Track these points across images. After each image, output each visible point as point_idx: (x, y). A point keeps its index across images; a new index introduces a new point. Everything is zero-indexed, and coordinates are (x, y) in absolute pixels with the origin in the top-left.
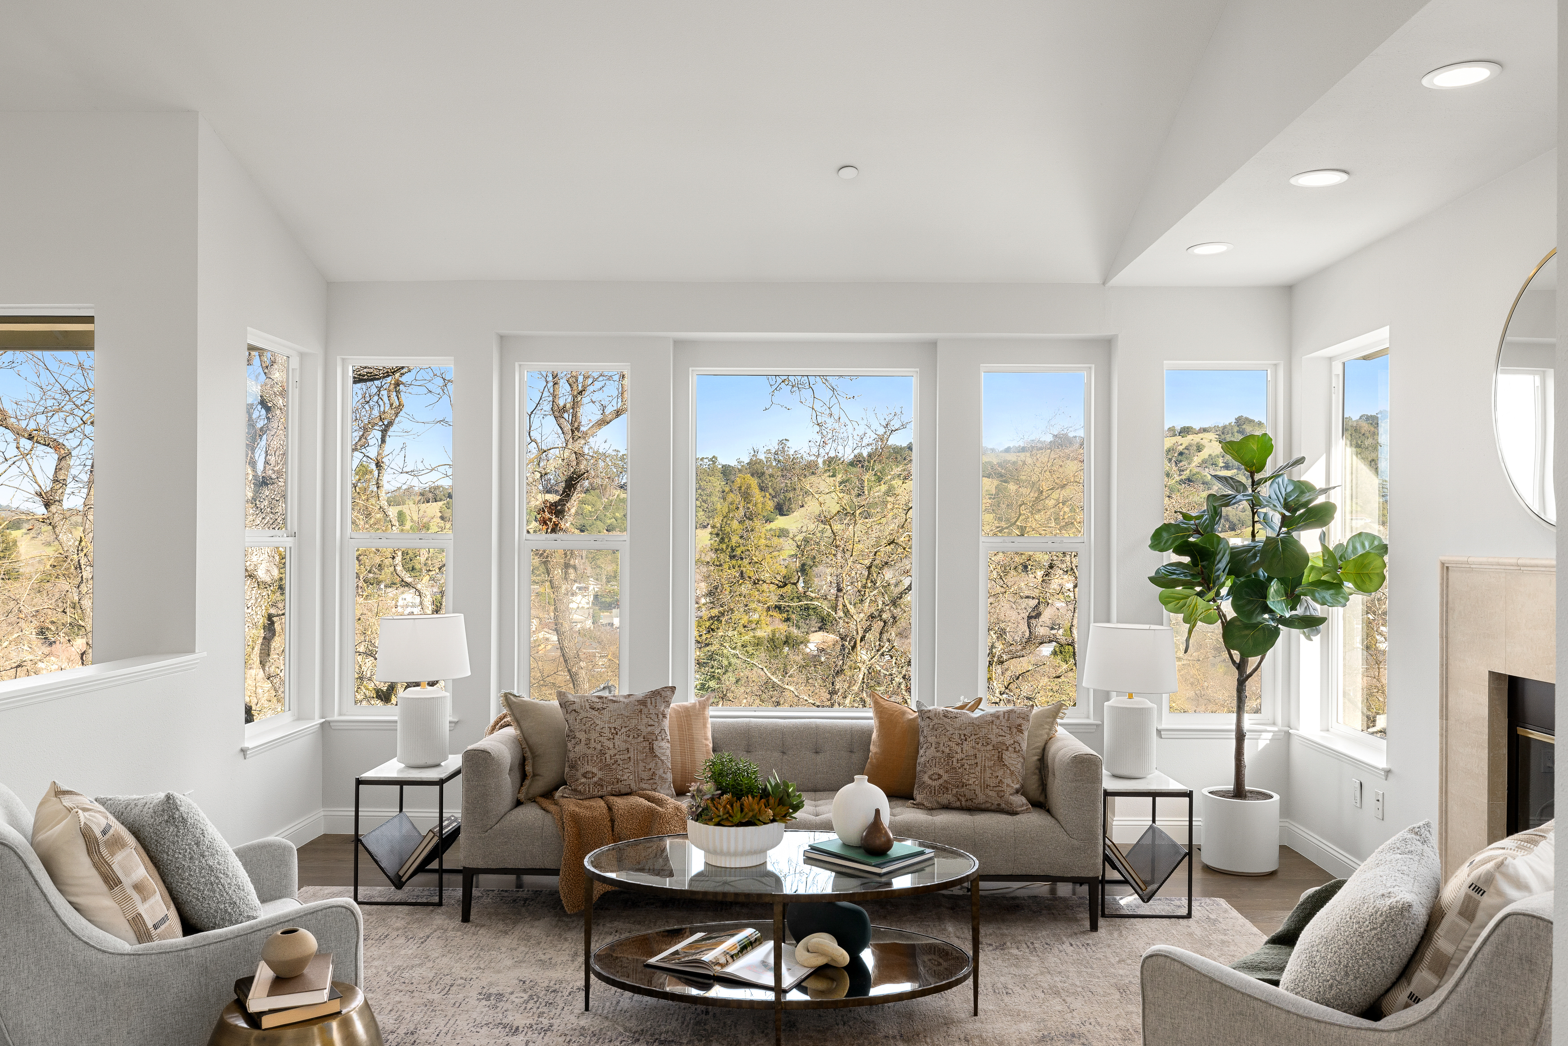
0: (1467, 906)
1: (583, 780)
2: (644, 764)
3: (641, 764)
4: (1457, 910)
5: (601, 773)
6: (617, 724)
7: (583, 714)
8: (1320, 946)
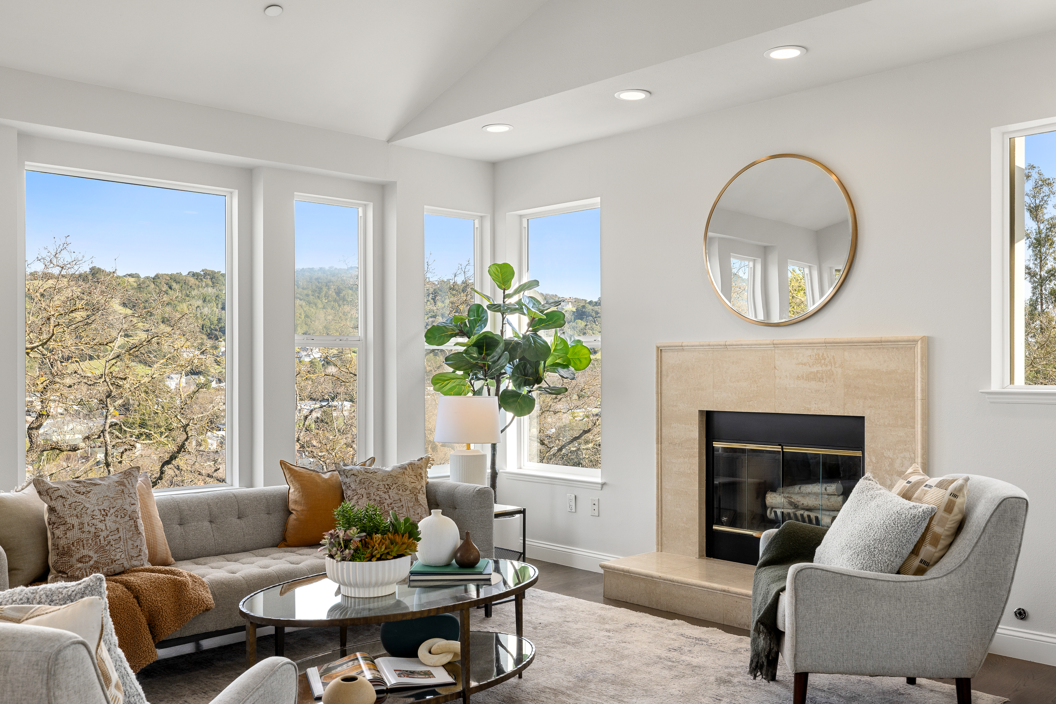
0: (949, 506)
1: (80, 565)
2: (132, 542)
3: (130, 542)
4: (943, 509)
5: (96, 555)
6: (106, 505)
7: (71, 500)
8: (876, 545)
